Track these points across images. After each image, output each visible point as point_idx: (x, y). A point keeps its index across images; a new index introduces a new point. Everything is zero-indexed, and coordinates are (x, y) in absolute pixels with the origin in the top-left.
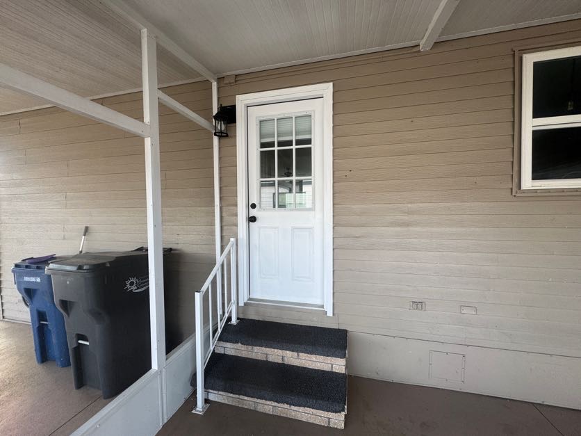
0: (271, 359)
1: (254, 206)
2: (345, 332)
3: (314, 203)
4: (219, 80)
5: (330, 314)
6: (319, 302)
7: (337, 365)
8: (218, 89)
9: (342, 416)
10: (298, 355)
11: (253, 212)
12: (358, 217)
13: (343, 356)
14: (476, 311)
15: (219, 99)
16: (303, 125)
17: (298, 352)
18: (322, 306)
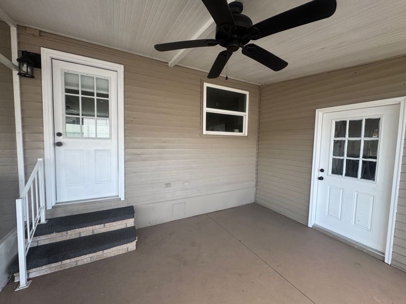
0: (83, 235)
1: (59, 134)
2: (132, 207)
3: (111, 134)
4: (19, 27)
5: (123, 199)
6: (115, 194)
7: (129, 223)
8: (18, 34)
9: (134, 243)
10: (104, 226)
11: (59, 139)
12: (139, 144)
13: (133, 217)
14: (189, 183)
15: (19, 43)
16: (103, 85)
17: (104, 223)
18: (118, 196)
